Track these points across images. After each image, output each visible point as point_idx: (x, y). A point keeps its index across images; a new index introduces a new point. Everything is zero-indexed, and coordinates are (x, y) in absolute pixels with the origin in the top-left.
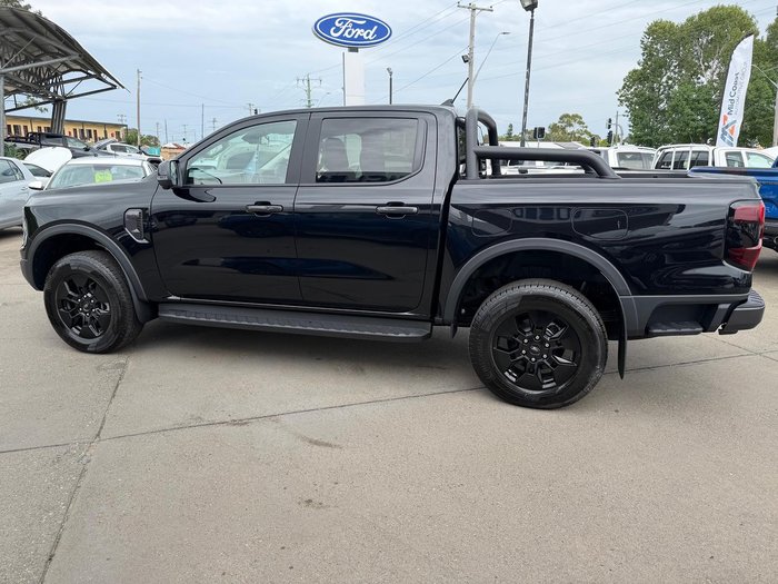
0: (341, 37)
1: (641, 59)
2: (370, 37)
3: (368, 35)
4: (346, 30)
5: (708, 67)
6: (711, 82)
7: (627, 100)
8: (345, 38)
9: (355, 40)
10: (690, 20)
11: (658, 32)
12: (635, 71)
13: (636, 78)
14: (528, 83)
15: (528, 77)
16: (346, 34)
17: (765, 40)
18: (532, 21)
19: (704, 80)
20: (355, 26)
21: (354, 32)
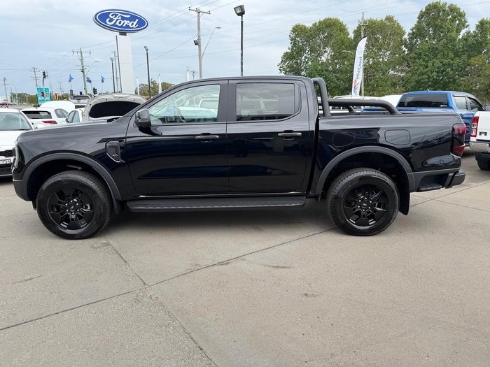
0: (114, 25)
1: (290, 46)
2: (134, 26)
3: (132, 24)
4: (117, 20)
5: (325, 52)
6: (327, 60)
7: (284, 69)
8: (117, 26)
9: (124, 27)
10: (315, 25)
11: (298, 31)
12: (287, 53)
13: (288, 57)
14: (242, 59)
15: (242, 55)
16: (117, 23)
17: (353, 38)
18: (242, 22)
19: (324, 59)
20: (123, 18)
21: (122, 22)
